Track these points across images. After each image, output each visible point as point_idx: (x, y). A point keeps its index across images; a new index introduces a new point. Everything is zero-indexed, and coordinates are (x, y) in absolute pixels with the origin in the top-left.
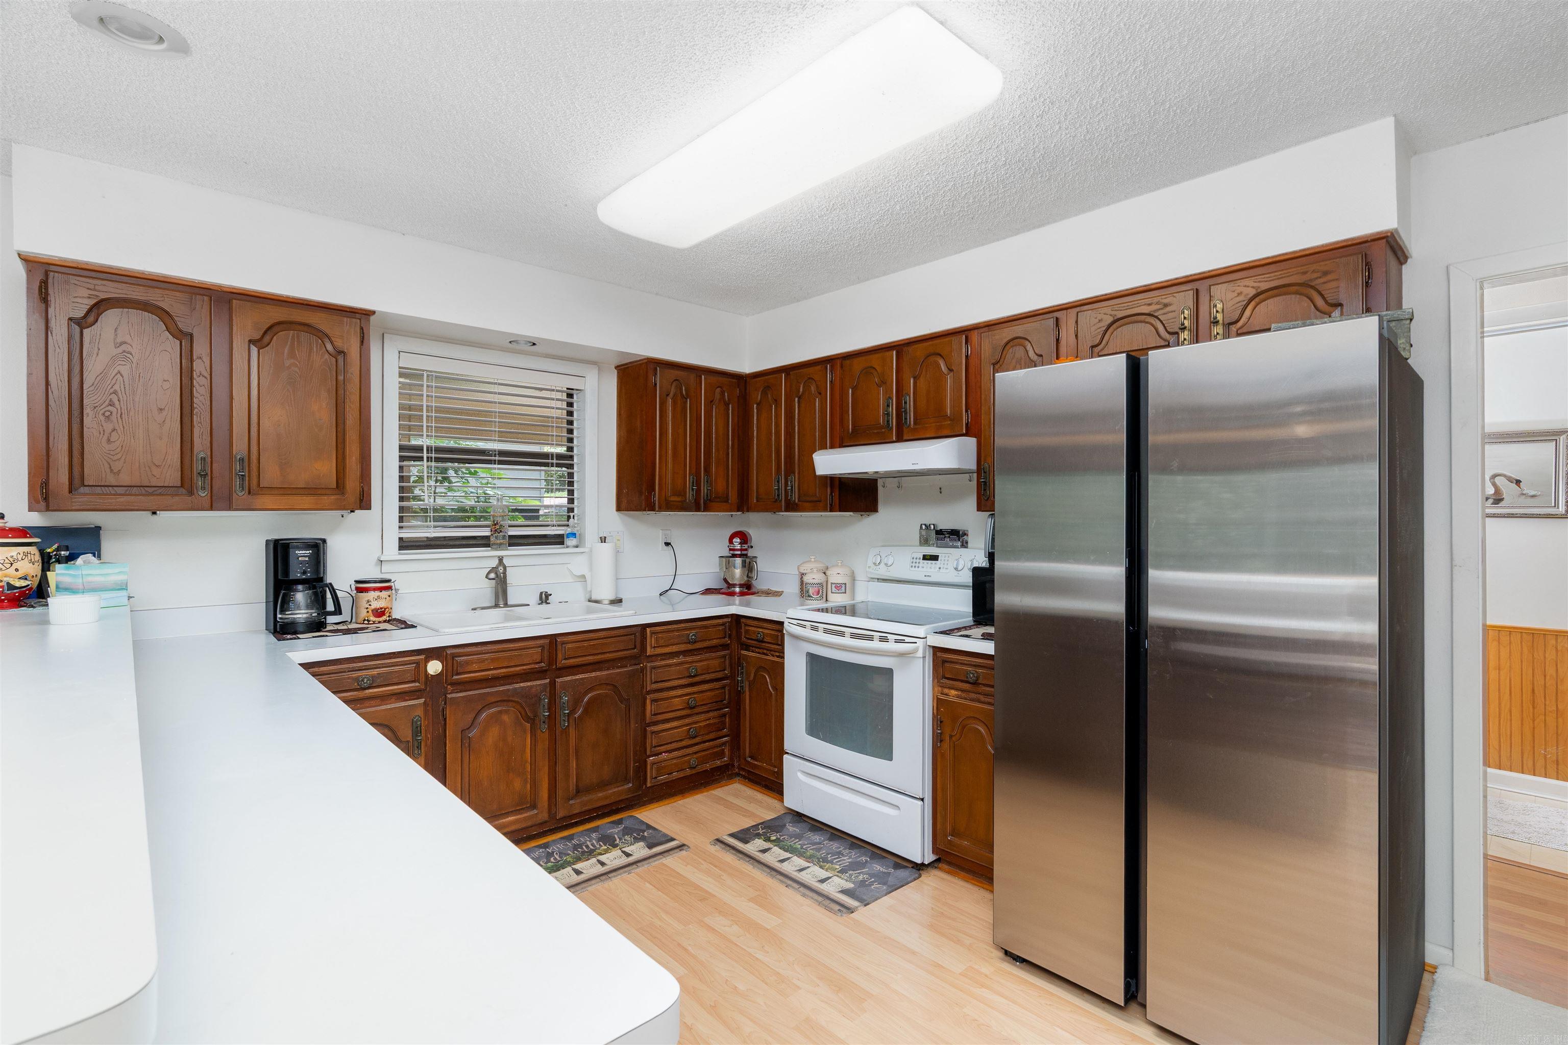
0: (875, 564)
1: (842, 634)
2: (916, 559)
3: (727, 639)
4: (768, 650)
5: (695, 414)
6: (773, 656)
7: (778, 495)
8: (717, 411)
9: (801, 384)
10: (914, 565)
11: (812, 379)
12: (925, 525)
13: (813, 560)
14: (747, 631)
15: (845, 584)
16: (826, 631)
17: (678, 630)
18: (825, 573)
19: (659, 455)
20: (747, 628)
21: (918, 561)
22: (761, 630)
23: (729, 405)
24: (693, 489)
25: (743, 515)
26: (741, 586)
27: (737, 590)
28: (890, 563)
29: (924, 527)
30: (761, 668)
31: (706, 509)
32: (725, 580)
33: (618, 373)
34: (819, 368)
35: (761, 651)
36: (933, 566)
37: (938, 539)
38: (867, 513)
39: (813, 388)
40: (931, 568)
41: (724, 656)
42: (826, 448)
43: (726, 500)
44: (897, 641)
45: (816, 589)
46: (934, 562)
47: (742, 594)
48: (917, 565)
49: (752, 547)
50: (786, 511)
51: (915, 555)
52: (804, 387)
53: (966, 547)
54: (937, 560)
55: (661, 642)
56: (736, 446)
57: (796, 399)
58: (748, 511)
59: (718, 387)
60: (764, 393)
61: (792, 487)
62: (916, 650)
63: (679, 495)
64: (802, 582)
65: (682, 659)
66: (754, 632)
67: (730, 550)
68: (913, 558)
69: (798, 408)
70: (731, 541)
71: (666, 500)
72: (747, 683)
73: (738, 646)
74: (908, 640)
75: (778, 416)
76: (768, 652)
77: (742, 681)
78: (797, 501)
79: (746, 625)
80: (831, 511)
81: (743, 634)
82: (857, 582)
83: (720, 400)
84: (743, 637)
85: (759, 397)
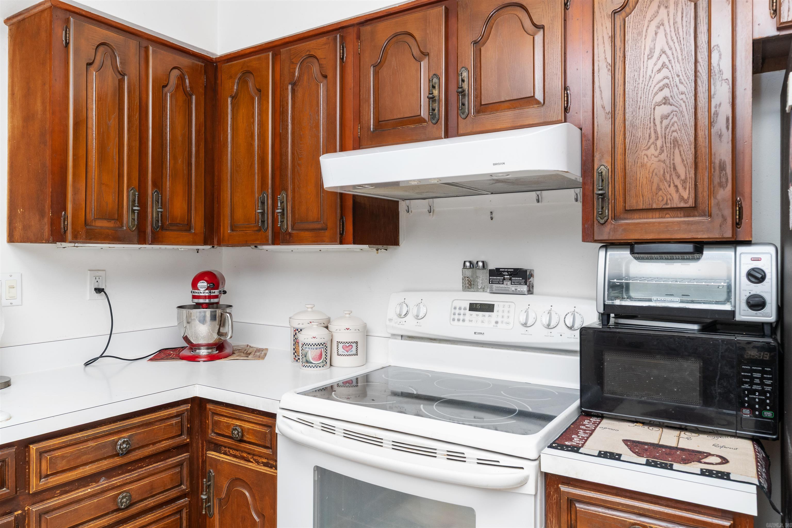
0: (400, 316)
1: (377, 442)
2: (460, 309)
3: (184, 437)
4: (249, 454)
5: (137, 101)
6: (258, 463)
7: (263, 222)
8: (174, 102)
9: (297, 64)
10: (456, 317)
11: (315, 57)
12: (470, 262)
13: (310, 310)
14: (216, 423)
15: (357, 343)
16: (348, 435)
17: (95, 438)
18: (327, 327)
19: (74, 155)
20: (216, 418)
21: (462, 312)
22: (238, 423)
23: (191, 96)
24: (133, 211)
25: (213, 249)
26: (209, 346)
27: (203, 352)
28: (421, 315)
29: (468, 264)
30: (236, 481)
31: (156, 240)
32: (186, 339)
33: (10, 30)
34: (324, 39)
35: (238, 453)
36: (486, 318)
37: (491, 282)
38: (385, 247)
39: (315, 69)
40: (482, 322)
41: (180, 464)
42: (335, 151)
43: (187, 227)
44: (481, 462)
45: (318, 351)
46: (487, 314)
47: (211, 358)
48: (461, 317)
49: (225, 292)
50: (274, 243)
51: (458, 304)
52: (300, 69)
53: (532, 293)
54: (492, 311)
55: (61, 465)
56: (202, 155)
57: (290, 87)
58: (219, 244)
59: (175, 68)
60: (243, 81)
61: (283, 210)
62: (523, 482)
63: (109, 219)
64: (296, 342)
65: (103, 483)
66: (228, 426)
67: (194, 297)
68: (455, 308)
69: (292, 99)
70: (194, 285)
71: (86, 223)
72: (216, 502)
73: (202, 444)
74: (504, 461)
75: (263, 112)
76: (250, 457)
77: (208, 500)
78: (290, 230)
79: (215, 414)
80: (341, 243)
81: (211, 427)
82: (371, 339)
83: (177, 87)
84: (210, 431)
85: (235, 88)
